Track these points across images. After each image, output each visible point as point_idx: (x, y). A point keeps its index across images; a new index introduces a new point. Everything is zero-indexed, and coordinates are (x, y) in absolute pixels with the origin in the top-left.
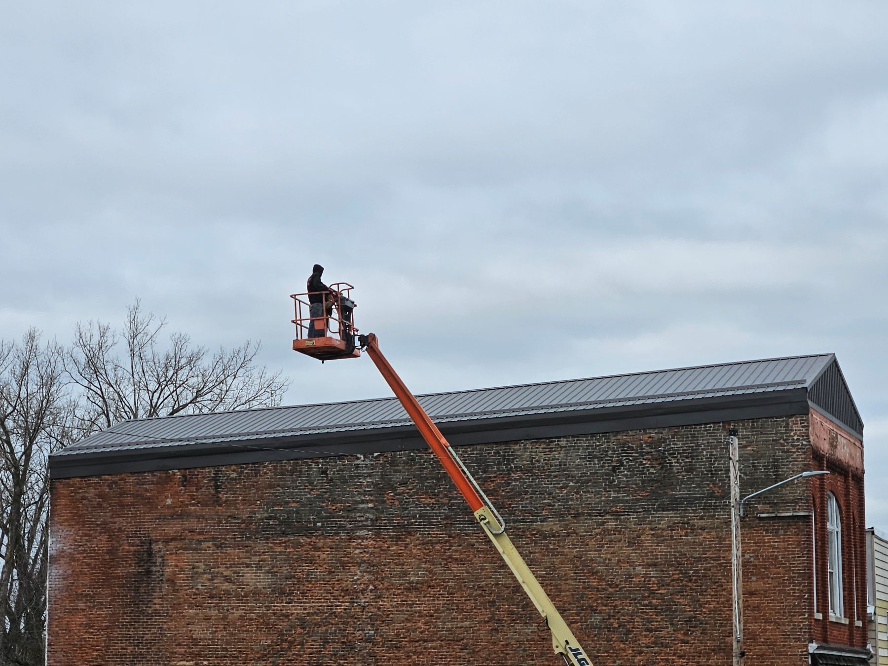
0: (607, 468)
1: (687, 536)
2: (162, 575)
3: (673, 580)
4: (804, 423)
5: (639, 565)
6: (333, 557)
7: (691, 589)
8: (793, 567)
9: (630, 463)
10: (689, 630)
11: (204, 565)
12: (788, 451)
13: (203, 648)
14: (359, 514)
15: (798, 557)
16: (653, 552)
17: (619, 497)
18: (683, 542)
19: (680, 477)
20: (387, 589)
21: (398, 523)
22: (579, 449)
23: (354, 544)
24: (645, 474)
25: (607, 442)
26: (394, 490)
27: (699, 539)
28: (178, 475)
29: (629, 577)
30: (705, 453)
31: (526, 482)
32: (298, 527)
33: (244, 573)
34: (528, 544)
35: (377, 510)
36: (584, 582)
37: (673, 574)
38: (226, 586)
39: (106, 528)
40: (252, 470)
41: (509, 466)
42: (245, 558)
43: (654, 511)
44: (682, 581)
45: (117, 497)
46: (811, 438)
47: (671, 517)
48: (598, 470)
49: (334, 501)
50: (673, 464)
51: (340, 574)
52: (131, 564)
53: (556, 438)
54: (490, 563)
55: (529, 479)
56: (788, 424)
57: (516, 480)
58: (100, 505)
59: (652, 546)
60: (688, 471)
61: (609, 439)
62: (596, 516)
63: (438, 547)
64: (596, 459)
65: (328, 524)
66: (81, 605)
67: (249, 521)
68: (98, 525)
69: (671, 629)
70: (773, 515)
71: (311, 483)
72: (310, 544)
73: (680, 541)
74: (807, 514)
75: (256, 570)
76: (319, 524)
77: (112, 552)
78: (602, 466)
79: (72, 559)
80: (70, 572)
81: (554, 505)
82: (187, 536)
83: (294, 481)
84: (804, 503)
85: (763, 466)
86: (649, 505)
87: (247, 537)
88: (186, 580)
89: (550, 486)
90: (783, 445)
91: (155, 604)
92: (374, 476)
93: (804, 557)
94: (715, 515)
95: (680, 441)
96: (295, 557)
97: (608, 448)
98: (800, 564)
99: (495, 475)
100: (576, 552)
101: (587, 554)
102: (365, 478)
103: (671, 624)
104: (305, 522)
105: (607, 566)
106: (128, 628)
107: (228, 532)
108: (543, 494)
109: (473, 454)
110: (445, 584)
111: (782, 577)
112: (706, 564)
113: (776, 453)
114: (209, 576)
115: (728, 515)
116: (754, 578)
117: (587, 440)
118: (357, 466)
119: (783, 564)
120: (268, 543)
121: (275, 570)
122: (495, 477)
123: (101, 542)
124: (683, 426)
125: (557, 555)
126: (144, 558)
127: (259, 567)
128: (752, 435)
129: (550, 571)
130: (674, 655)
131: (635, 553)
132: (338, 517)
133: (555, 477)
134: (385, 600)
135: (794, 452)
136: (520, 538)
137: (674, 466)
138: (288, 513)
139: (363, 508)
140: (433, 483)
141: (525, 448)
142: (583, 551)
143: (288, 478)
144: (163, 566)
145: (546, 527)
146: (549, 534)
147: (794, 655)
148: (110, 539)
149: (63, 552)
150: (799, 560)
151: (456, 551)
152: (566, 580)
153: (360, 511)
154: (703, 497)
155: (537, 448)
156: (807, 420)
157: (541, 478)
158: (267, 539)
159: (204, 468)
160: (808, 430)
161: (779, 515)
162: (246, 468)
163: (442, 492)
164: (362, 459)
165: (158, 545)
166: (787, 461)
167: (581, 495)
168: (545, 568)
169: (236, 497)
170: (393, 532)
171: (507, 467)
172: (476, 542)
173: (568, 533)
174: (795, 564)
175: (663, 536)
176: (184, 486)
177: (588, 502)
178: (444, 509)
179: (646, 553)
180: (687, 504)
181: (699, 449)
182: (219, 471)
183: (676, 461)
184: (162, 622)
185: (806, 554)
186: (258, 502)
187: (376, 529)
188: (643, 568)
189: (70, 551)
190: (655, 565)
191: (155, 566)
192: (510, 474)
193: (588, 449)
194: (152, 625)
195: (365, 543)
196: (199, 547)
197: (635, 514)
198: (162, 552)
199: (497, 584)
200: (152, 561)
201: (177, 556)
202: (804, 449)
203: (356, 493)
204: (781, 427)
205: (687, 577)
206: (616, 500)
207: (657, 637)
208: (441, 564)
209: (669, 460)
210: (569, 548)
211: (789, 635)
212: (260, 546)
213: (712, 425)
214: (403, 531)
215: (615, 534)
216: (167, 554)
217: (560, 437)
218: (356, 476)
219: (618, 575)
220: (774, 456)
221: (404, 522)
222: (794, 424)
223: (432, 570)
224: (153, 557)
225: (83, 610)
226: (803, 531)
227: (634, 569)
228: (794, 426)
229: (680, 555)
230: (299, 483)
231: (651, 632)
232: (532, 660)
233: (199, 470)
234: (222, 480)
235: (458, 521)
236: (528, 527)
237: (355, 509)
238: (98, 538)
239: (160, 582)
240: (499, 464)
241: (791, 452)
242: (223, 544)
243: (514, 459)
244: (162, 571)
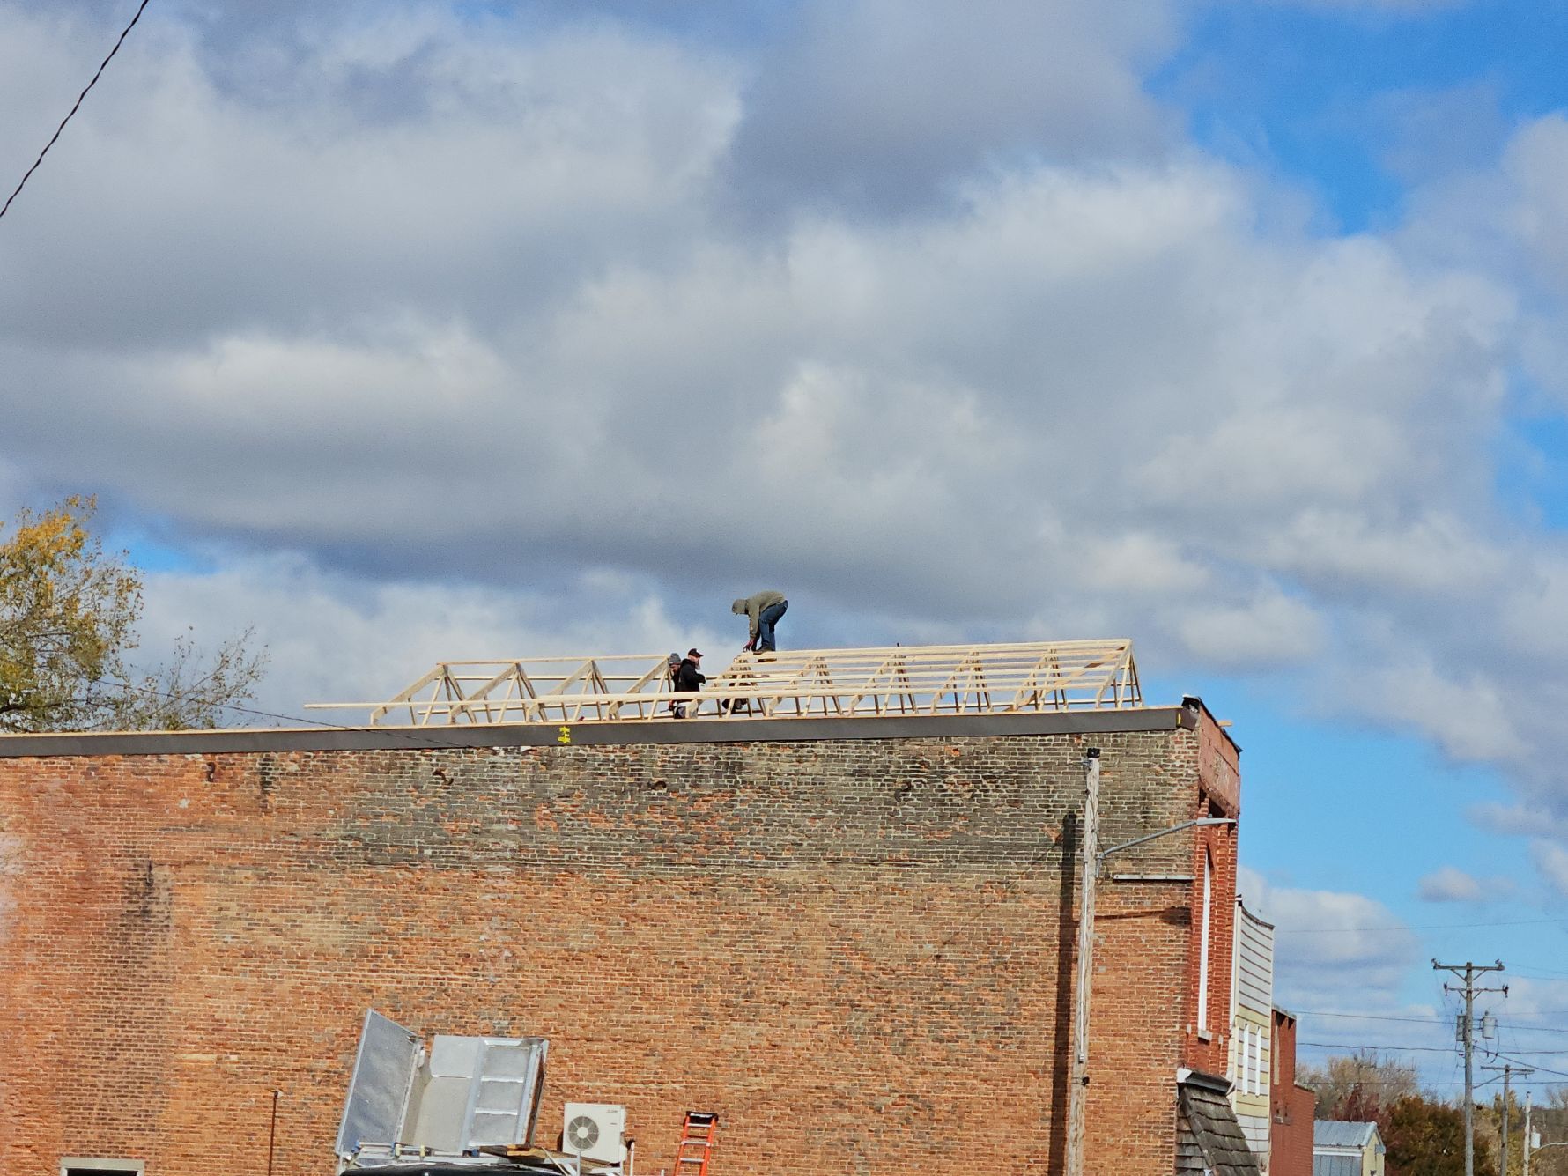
0: (887, 792)
1: (1005, 902)
2: (168, 918)
3: (979, 968)
4: (1191, 742)
5: (929, 942)
6: (447, 904)
7: (1007, 982)
8: (1162, 955)
9: (923, 788)
10: (1000, 1043)
11: (238, 905)
12: (1165, 783)
13: (231, 1035)
14: (493, 840)
15: (1170, 941)
16: (951, 923)
17: (903, 837)
18: (998, 911)
19: (999, 813)
20: (531, 958)
21: (553, 857)
22: (845, 761)
23: (482, 885)
24: (946, 804)
25: (889, 753)
26: (550, 804)
27: (1023, 907)
28: (201, 762)
29: (912, 959)
30: (1039, 778)
31: (758, 807)
32: (393, 855)
33: (303, 922)
34: (758, 901)
35: (523, 834)
36: (841, 963)
37: (981, 958)
38: (272, 940)
39: (76, 839)
40: (322, 761)
41: (734, 780)
42: (306, 898)
43: (957, 861)
44: (993, 968)
45: (98, 792)
46: (1200, 765)
47: (982, 872)
48: (873, 794)
49: (455, 818)
50: (990, 793)
51: (457, 930)
52: (116, 898)
53: (810, 741)
54: (697, 926)
55: (764, 801)
56: (1167, 742)
57: (743, 802)
58: (68, 803)
59: (949, 914)
60: (1011, 804)
61: (892, 748)
62: (866, 864)
63: (615, 897)
64: (871, 778)
65: (441, 853)
66: (30, 958)
67: (316, 840)
68: (64, 835)
69: (972, 1038)
70: (1137, 877)
72: (412, 883)
73: (994, 909)
74: (1188, 878)
75: (322, 918)
76: (428, 852)
77: (86, 878)
78: (879, 790)
79: (19, 884)
80: (14, 905)
81: (801, 845)
82: (211, 858)
83: (391, 783)
84: (1185, 862)
85: (1127, 803)
86: (947, 852)
87: (310, 866)
88: (206, 927)
89: (796, 814)
90: (1157, 774)
91: (155, 963)
92: (518, 781)
93: (1179, 941)
94: (1050, 874)
95: (1001, 759)
96: (385, 900)
97: (890, 762)
98: (1173, 951)
99: (711, 792)
100: (833, 917)
101: (849, 922)
102: (505, 784)
103: (973, 1032)
104: (406, 847)
105: (880, 940)
106: (108, 998)
107: (277, 855)
108: (785, 826)
109: (678, 757)
110: (624, 955)
111: (1144, 969)
112: (1031, 945)
113: (1147, 784)
114: (246, 924)
115: (1069, 874)
117: (857, 748)
118: (493, 766)
120: (343, 876)
121: (355, 918)
122: (711, 796)
123: (69, 862)
124: (1008, 736)
125: (803, 921)
126: (138, 890)
127: (328, 914)
128: (1113, 755)
129: (790, 943)
130: (976, 1077)
131: (924, 923)
132: (459, 842)
133: (806, 800)
134: (529, 974)
135: (1174, 785)
136: (745, 891)
137: (990, 796)
138: (379, 830)
139: (499, 830)
140: (612, 798)
141: (760, 754)
142: (842, 917)
143: (381, 776)
144: (170, 904)
145: (788, 876)
146: (791, 887)
147: (1154, 1085)
148: (84, 856)
150: (1172, 946)
151: (645, 905)
152: (816, 958)
153: (494, 834)
154: (1033, 845)
155: (779, 755)
156: (1198, 738)
157: (783, 801)
158: (343, 870)
159: (243, 753)
160: (1198, 753)
161: (1146, 877)
162: (315, 757)
163: (625, 813)
164: (503, 754)
165: (163, 870)
166: (1163, 798)
167: (844, 832)
168: (783, 939)
169: (294, 802)
170: (545, 870)
171: (731, 782)
172: (677, 894)
173: (821, 887)
174: (1164, 950)
175: (968, 901)
176: (211, 780)
177: (854, 843)
178: (629, 840)
179: (942, 924)
180: (1008, 854)
181: (1030, 773)
182: (269, 760)
183: (994, 788)
184: (164, 991)
186: (331, 812)
187: (520, 865)
188: (934, 947)
190: (953, 943)
191: (157, 903)
192: (734, 792)
193: (858, 761)
194: (147, 995)
195: (501, 884)
196: (230, 877)
197: (928, 864)
198: (169, 882)
199: (706, 959)
200: (151, 895)
201: (193, 890)
202: (1189, 781)
203: (489, 807)
204: (1157, 746)
205: (1002, 963)
206: (899, 843)
207: (950, 1051)
208: (619, 924)
209: (984, 786)
210: (823, 911)
211: (1150, 1055)
212: (331, 882)
213: (1052, 737)
214: (562, 868)
215: (895, 894)
216: (179, 886)
217: (816, 741)
218: (491, 781)
219: (897, 956)
220: (1144, 789)
221: (563, 857)
222: (1176, 743)
223: (605, 933)
224: (154, 889)
225: (34, 967)
226: (1180, 902)
227: (920, 947)
228: (1176, 746)
229: (992, 930)
230: (399, 786)
231: (941, 1041)
232: (756, 1076)
233: (236, 756)
234: (274, 774)
235: (648, 859)
236: (758, 875)
237: (488, 831)
238: (63, 854)
239: (165, 929)
240: (718, 775)
241: (1169, 785)
242: (271, 874)
243: (742, 769)
244: (169, 912)
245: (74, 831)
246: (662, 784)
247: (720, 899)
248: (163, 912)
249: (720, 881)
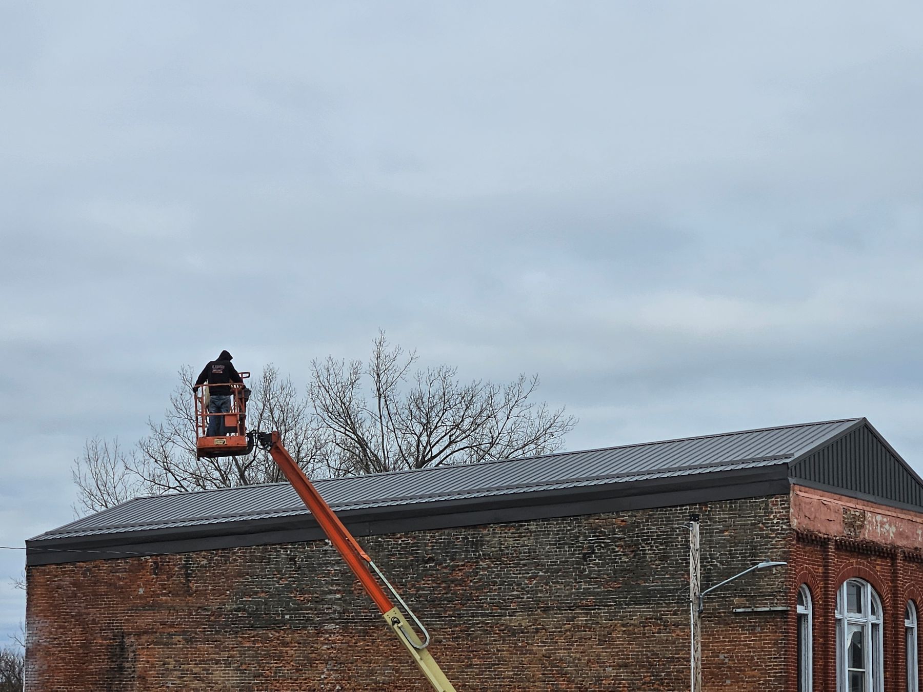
0: (578, 556)
1: (660, 633)
2: (134, 671)
4: (783, 504)
5: (610, 666)
6: (301, 653)
8: (769, 669)
9: (602, 551)
11: (174, 661)
12: (767, 537)
14: (326, 606)
15: (775, 658)
16: (623, 651)
17: (590, 589)
18: (655, 640)
19: (653, 566)
20: (354, 689)
21: (365, 616)
22: (549, 534)
23: (322, 639)
24: (618, 562)
25: (578, 526)
27: (672, 636)
28: (149, 562)
30: (680, 539)
31: (494, 572)
32: (266, 620)
33: (213, 671)
34: (496, 641)
35: (345, 601)
37: (645, 677)
39: (80, 619)
40: (221, 556)
41: (477, 554)
42: (214, 654)
43: (626, 604)
45: (92, 586)
46: (791, 521)
47: (644, 611)
48: (568, 558)
49: (302, 592)
50: (647, 552)
51: (307, 672)
52: (104, 659)
53: (526, 521)
54: (458, 661)
55: (497, 568)
56: (766, 505)
57: (484, 569)
58: (74, 595)
59: (622, 645)
60: (660, 559)
61: (580, 523)
62: (566, 610)
64: (567, 546)
65: (296, 617)
67: (218, 613)
68: (72, 616)
70: (750, 610)
71: (279, 572)
72: (278, 639)
73: (652, 639)
74: (785, 608)
75: (225, 667)
76: (287, 617)
77: (86, 646)
78: (573, 554)
79: (48, 653)
80: (45, 667)
81: (523, 598)
82: (158, 629)
83: (263, 569)
84: (783, 596)
85: (740, 554)
86: (619, 598)
87: (216, 631)
88: (156, 677)
89: (519, 576)
90: (761, 529)
92: (341, 563)
93: (781, 658)
95: (654, 525)
96: (262, 653)
97: (579, 533)
98: (776, 665)
99: (463, 563)
100: (546, 650)
101: (556, 653)
102: (333, 565)
104: (273, 614)
105: (577, 666)
107: (198, 624)
108: (512, 585)
109: (441, 539)
110: (412, 685)
111: (757, 680)
112: (679, 665)
113: (754, 539)
114: (178, 673)
116: (728, 682)
117: (557, 524)
118: (325, 553)
119: (759, 666)
120: (237, 637)
121: (244, 667)
122: (463, 565)
123: (75, 636)
124: (657, 508)
125: (526, 654)
126: (117, 653)
127: (228, 664)
128: (729, 518)
129: (518, 671)
131: (606, 652)
132: (306, 609)
133: (524, 565)
135: (774, 538)
136: (488, 634)
137: (647, 554)
138: (258, 603)
139: (331, 599)
141: (494, 533)
142: (552, 650)
143: (257, 565)
144: (135, 662)
145: (515, 622)
146: (518, 630)
148: (85, 631)
149: (39, 645)
150: (776, 662)
152: (535, 682)
153: (328, 602)
154: (677, 589)
155: (506, 533)
156: (788, 501)
157: (510, 567)
158: (237, 632)
159: (175, 554)
160: (788, 512)
161: (755, 609)
162: (216, 554)
163: (409, 582)
164: (330, 544)
165: (130, 638)
166: (766, 549)
167: (550, 587)
168: (513, 668)
169: (205, 586)
170: (361, 626)
171: (475, 555)
172: (444, 638)
173: (537, 629)
174: (771, 665)
175: (635, 633)
176: (156, 574)
177: (558, 594)
178: (412, 601)
179: (618, 652)
180: (660, 597)
181: (673, 535)
182: (189, 558)
183: (649, 548)
185: (784, 654)
186: (228, 592)
187: (344, 623)
188: (613, 669)
189: (45, 644)
190: (626, 666)
191: (128, 662)
192: (478, 562)
193: (558, 534)
195: (333, 637)
196: (170, 641)
197: (606, 608)
198: (134, 647)
200: (124, 656)
201: (148, 651)
202: (783, 534)
203: (323, 582)
204: (758, 509)
205: (659, 680)
206: (587, 592)
208: (408, 662)
209: (643, 547)
210: (538, 646)
212: (229, 643)
213: (688, 507)
214: (370, 625)
215: (585, 631)
216: (139, 649)
217: (530, 521)
218: (324, 564)
219: (589, 677)
220: (752, 542)
221: (371, 616)
222: (774, 505)
223: (399, 669)
224: (125, 652)
226: (781, 628)
227: (604, 670)
228: (773, 508)
229: (652, 654)
230: (268, 571)
233: (170, 556)
234: (193, 567)
235: (425, 615)
236: (496, 622)
237: (323, 600)
238: (73, 630)
239: (132, 680)
240: (467, 551)
241: (770, 538)
242: (193, 637)
243: (482, 545)
244: (134, 668)
245: (79, 614)
246: (431, 560)
247: (472, 641)
248: (130, 668)
249: (471, 627)
